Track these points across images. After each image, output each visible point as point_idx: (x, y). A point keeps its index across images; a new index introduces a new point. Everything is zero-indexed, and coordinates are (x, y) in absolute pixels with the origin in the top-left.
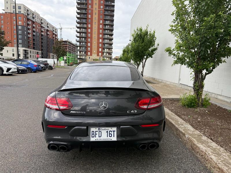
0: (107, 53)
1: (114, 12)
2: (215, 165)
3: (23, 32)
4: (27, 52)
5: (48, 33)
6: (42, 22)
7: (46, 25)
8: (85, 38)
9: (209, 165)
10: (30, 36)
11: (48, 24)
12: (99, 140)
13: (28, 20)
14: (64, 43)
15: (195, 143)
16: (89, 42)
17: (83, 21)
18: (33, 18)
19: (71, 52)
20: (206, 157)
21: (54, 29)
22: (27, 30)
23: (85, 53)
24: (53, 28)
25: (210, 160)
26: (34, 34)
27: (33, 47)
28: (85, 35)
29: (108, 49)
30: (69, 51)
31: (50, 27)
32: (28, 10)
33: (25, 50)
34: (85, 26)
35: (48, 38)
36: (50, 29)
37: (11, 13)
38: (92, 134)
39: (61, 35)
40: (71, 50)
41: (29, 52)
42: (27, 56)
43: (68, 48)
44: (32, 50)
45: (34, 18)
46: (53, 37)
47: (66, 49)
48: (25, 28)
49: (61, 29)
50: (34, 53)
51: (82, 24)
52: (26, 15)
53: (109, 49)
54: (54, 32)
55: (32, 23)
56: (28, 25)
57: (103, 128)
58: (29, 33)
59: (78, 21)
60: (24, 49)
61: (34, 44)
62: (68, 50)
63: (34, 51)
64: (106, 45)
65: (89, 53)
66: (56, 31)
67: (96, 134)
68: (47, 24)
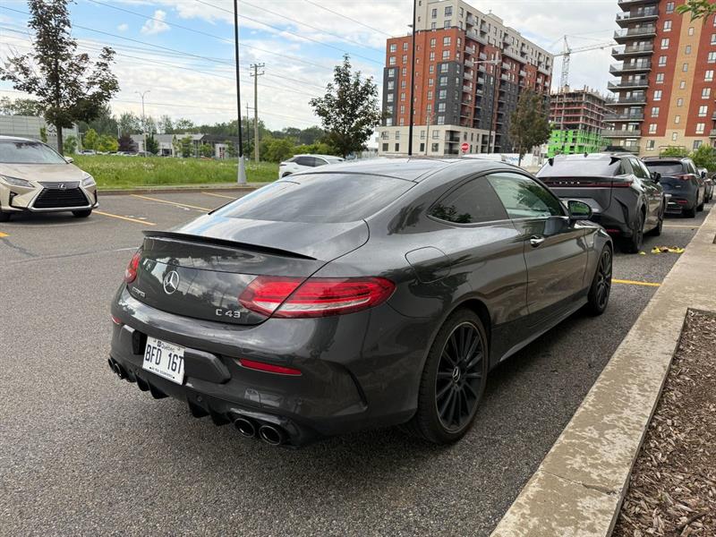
3: (451, 81)
4: (456, 136)
5: (523, 73)
6: (508, 40)
7: (519, 50)
8: (644, 74)
10: (469, 88)
11: (523, 45)
12: (155, 371)
13: (468, 41)
14: (571, 100)
16: (658, 88)
17: (643, 15)
18: (483, 33)
19: (590, 127)
21: (541, 59)
22: (463, 70)
23: (637, 128)
24: (540, 54)
26: (481, 81)
27: (475, 121)
28: (645, 65)
30: (586, 126)
31: (529, 55)
32: (469, 14)
33: (452, 133)
34: (650, 30)
35: (520, 88)
36: (530, 59)
37: (426, 31)
38: (148, 353)
39: (565, 73)
40: (592, 120)
41: (461, 136)
42: (454, 149)
43: (581, 115)
44: (470, 130)
45: (485, 33)
46: (537, 85)
47: (577, 119)
48: (458, 66)
49: (568, 54)
50: (475, 138)
51: (637, 26)
52: (464, 28)
54: (541, 69)
55: (478, 52)
56: (467, 56)
57: (166, 344)
58: (466, 82)
59: (622, 18)
60: (449, 127)
61: (477, 111)
62: (581, 121)
63: (476, 131)
65: (653, 128)
66: (549, 63)
67: (153, 355)
68: (520, 45)
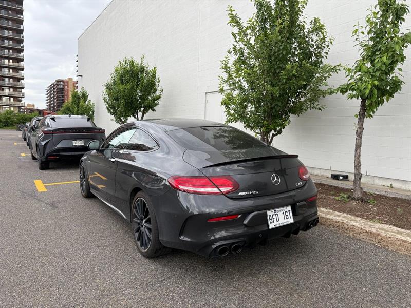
0: (10, 97)
1: (22, 14)
2: (360, 231)
9: (352, 233)
12: (278, 226)
15: (322, 216)
20: (345, 226)
25: (352, 227)
29: (12, 90)
38: (270, 219)
53: (15, 89)
57: (279, 210)
64: (7, 80)
67: (273, 219)
